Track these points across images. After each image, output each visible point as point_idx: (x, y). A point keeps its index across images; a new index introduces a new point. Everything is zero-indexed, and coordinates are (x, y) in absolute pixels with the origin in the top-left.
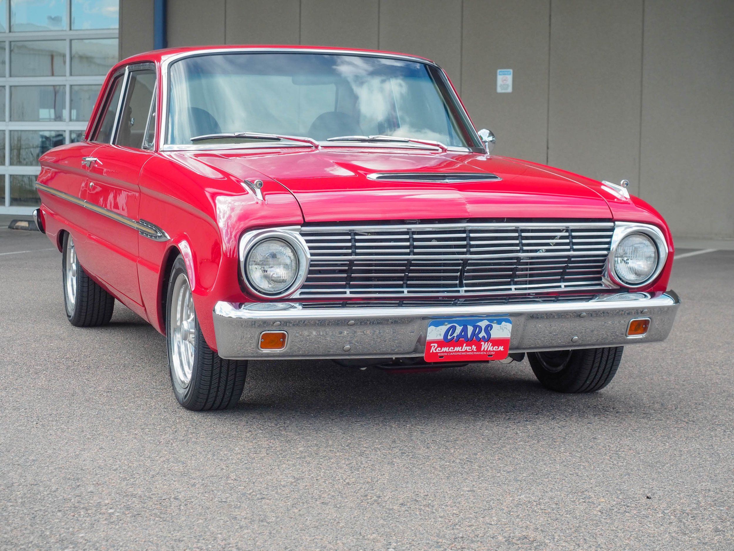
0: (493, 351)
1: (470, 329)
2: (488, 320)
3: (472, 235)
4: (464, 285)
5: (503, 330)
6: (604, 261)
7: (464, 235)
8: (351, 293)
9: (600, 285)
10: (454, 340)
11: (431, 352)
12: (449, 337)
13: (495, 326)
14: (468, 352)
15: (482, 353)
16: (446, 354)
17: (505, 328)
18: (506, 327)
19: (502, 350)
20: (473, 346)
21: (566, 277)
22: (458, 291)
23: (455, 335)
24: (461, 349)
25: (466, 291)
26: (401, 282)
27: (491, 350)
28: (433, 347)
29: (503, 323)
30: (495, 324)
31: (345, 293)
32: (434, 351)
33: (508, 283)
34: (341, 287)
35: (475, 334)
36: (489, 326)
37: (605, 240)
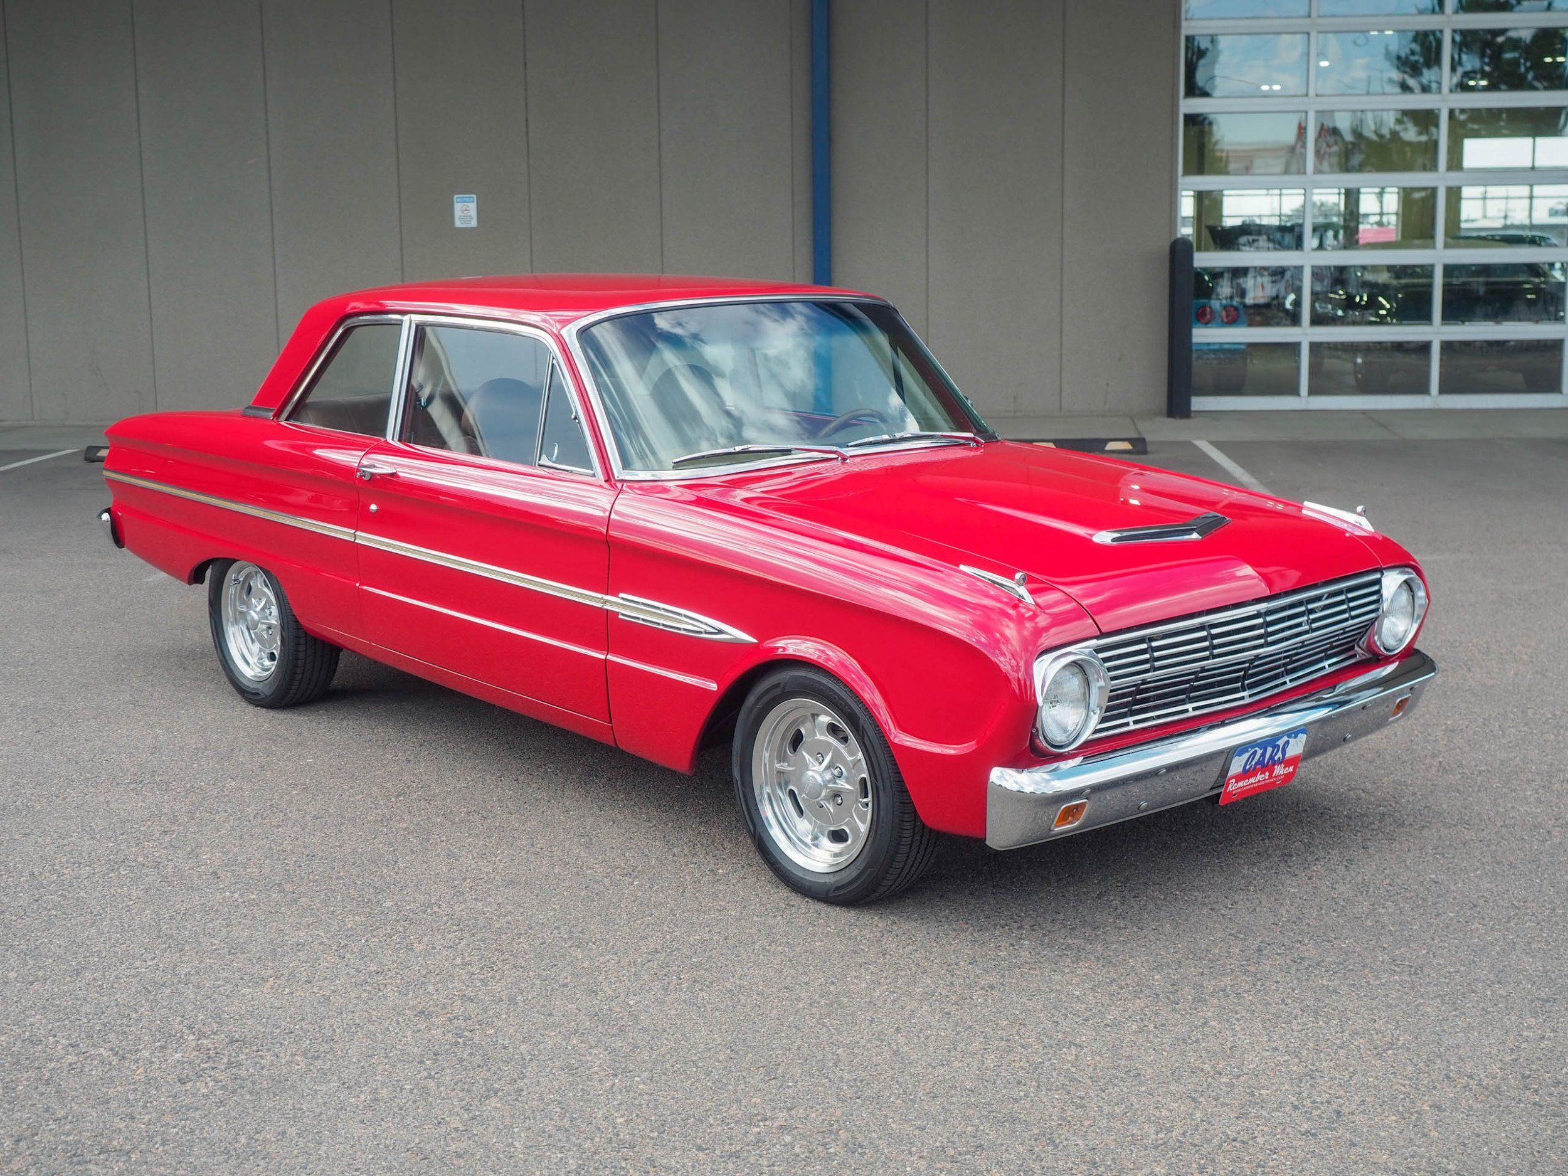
1: (1269, 750)
2: (1284, 737)
3: (1268, 619)
4: (1246, 687)
5: (1297, 745)
6: (1370, 625)
7: (1260, 620)
8: (1135, 722)
9: (1354, 656)
10: (1251, 769)
11: (1229, 792)
12: (1248, 767)
13: (1292, 741)
14: (1259, 782)
15: (1273, 780)
16: (1240, 790)
17: (1298, 743)
18: (1299, 741)
19: (1291, 771)
20: (1267, 774)
21: (1329, 652)
22: (1243, 698)
24: (1255, 780)
25: (1251, 696)
26: (1184, 696)
27: (1282, 773)
28: (1231, 783)
29: (1300, 735)
31: (1127, 724)
32: (1231, 789)
33: (1283, 674)
34: (1124, 716)
35: (1272, 757)
36: (1287, 742)
37: (1374, 598)
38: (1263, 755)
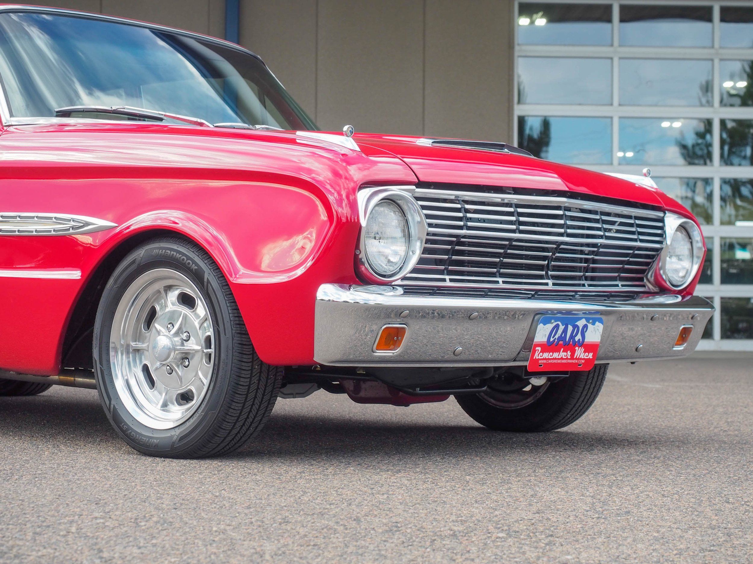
0: (584, 359)
1: (570, 328)
2: (585, 319)
3: (566, 213)
4: (551, 277)
5: (595, 332)
6: (654, 257)
7: (561, 212)
8: (451, 280)
9: (644, 286)
10: (555, 343)
11: (534, 358)
12: (552, 339)
13: (590, 326)
14: (563, 359)
15: (574, 361)
16: (545, 361)
17: (597, 329)
19: (591, 357)
20: (568, 352)
21: (621, 274)
22: (547, 284)
23: (557, 337)
24: (558, 356)
25: (553, 284)
26: (495, 270)
27: (583, 357)
28: (537, 351)
29: (597, 323)
31: (445, 280)
32: (537, 358)
33: (581, 278)
34: (441, 272)
35: (572, 337)
36: (585, 326)
37: (659, 232)
38: (565, 331)
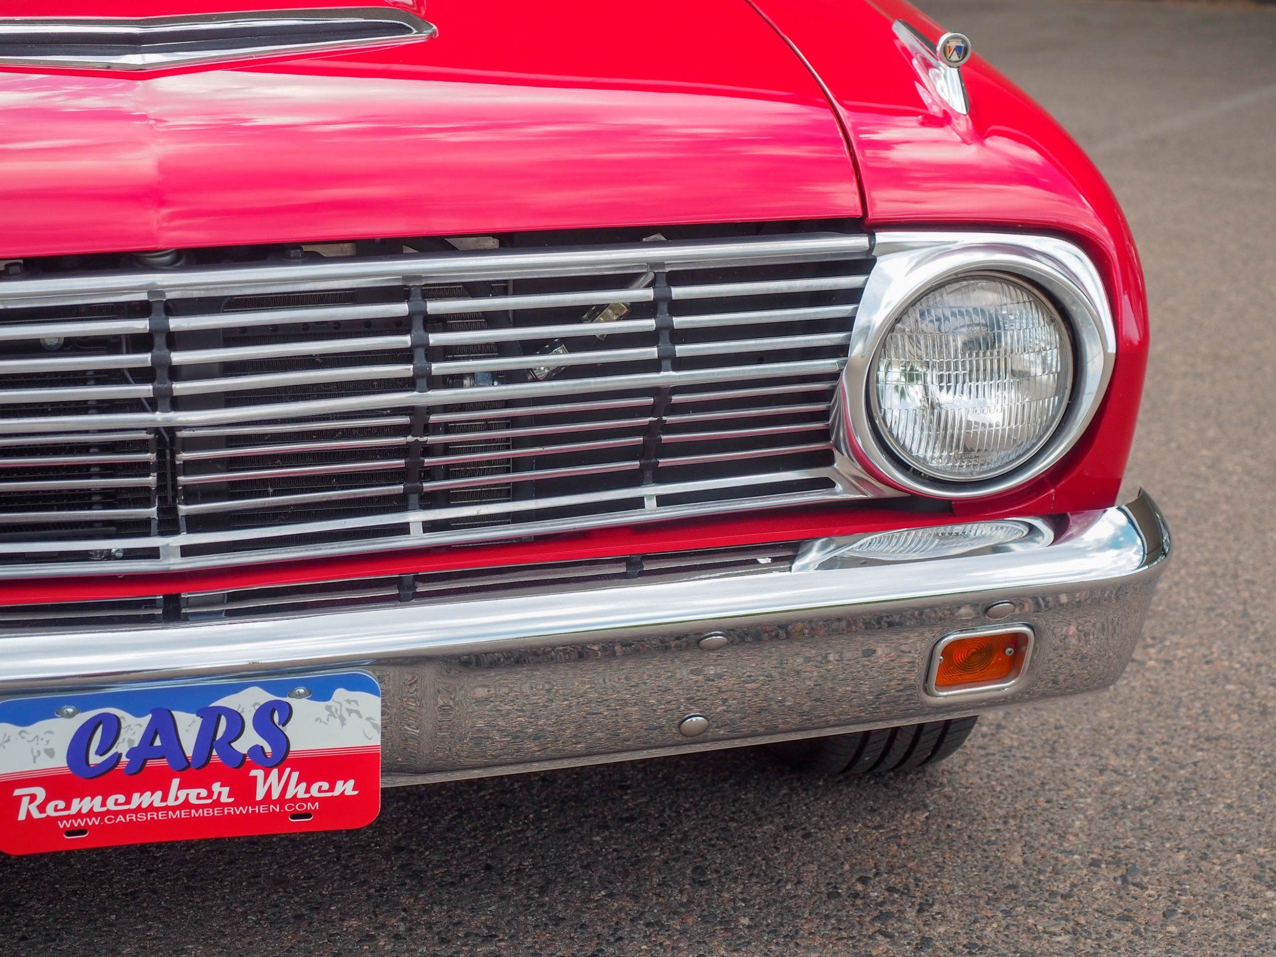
0: (312, 800)
2: (266, 687)
3: (177, 323)
4: (182, 523)
5: (342, 719)
6: (825, 396)
7: (141, 325)
9: (827, 484)
10: (121, 766)
11: (22, 816)
12: (95, 759)
13: (301, 706)
14: (197, 807)
15: (262, 809)
16: (96, 822)
17: (350, 711)
18: (353, 706)
19: (350, 793)
20: (216, 787)
21: (664, 462)
22: (153, 553)
23: (122, 747)
24: (164, 798)
25: (187, 551)
27: (301, 795)
28: (26, 800)
29: (340, 694)
30: (304, 701)
32: (36, 815)
33: (399, 504)
35: (214, 744)
36: (276, 707)
38: (161, 728)
